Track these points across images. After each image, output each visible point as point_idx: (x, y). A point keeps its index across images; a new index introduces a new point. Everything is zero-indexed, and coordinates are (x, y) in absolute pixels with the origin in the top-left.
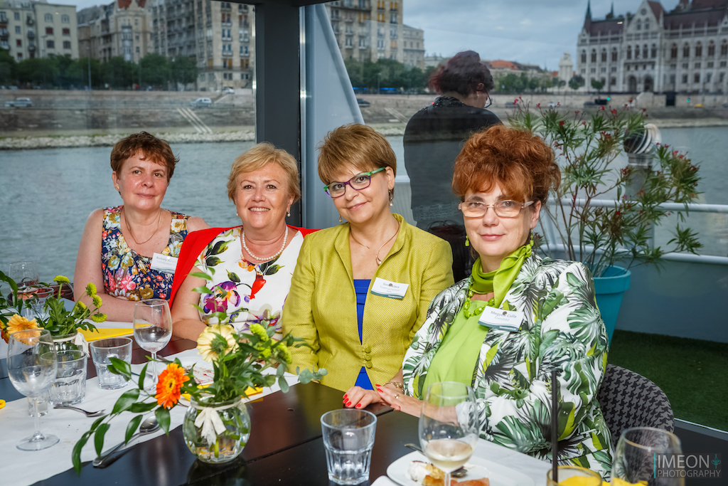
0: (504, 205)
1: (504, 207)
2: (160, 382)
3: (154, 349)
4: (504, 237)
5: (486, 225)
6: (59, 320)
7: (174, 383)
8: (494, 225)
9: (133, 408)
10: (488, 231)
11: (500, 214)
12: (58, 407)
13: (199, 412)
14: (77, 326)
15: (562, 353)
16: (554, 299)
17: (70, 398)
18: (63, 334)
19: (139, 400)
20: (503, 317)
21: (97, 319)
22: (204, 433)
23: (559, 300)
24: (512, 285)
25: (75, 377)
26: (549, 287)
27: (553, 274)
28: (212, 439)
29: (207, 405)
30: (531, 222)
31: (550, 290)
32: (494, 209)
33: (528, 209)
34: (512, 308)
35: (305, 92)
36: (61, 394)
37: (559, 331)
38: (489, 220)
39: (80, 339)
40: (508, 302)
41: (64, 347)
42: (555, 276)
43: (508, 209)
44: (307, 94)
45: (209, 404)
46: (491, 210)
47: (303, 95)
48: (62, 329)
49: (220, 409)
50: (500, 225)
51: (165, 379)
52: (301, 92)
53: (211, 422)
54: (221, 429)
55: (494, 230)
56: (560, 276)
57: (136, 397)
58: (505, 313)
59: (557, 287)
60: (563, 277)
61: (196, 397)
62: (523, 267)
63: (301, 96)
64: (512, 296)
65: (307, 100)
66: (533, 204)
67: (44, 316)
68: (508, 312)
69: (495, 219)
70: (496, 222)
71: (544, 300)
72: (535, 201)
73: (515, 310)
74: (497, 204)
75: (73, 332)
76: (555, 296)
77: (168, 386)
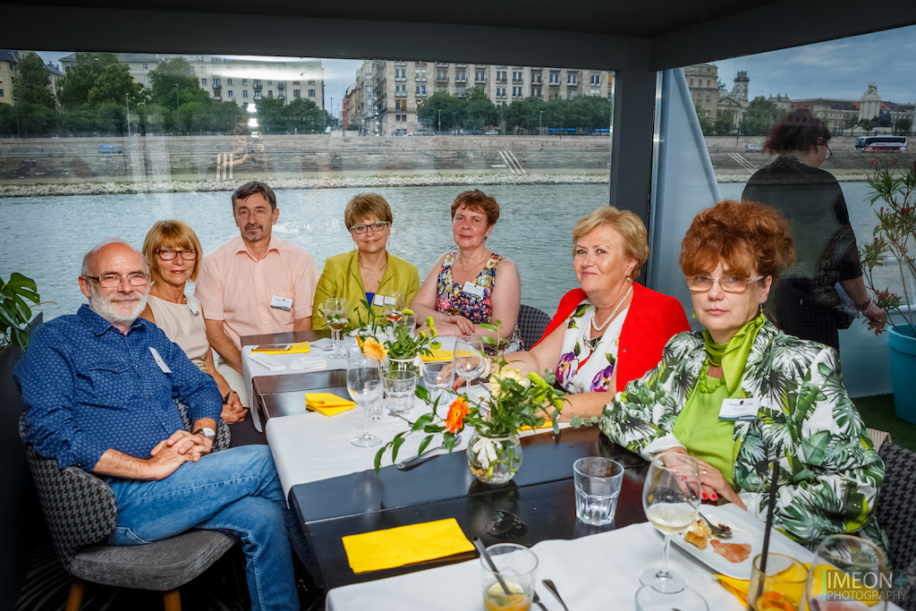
0: (731, 279)
1: (731, 282)
2: (451, 411)
3: (468, 378)
4: (728, 313)
5: (711, 300)
6: (403, 344)
7: (459, 414)
8: (719, 299)
9: (428, 429)
10: (713, 305)
11: (725, 289)
12: (392, 414)
13: (478, 439)
14: (416, 351)
15: (846, 456)
16: (809, 392)
17: (402, 409)
18: (405, 355)
19: (433, 423)
20: (741, 407)
21: (433, 346)
22: (479, 458)
23: (814, 396)
24: (744, 371)
25: (407, 393)
26: (799, 380)
27: (802, 363)
28: (485, 465)
29: (484, 436)
30: (761, 297)
31: (801, 383)
32: (720, 283)
33: (757, 284)
34: (748, 395)
35: (658, 135)
36: (395, 404)
37: (829, 432)
38: (714, 294)
39: (418, 361)
40: (744, 389)
41: (405, 366)
42: (805, 366)
43: (733, 285)
44: (660, 138)
45: (487, 435)
46: (716, 284)
47: (656, 139)
48: (405, 352)
49: (495, 441)
50: (725, 300)
51: (454, 409)
52: (655, 135)
53: (487, 450)
54: (494, 457)
55: (719, 305)
56: (811, 367)
57: (431, 420)
58: (742, 403)
59: (810, 380)
60: (814, 367)
61: (478, 428)
62: (753, 348)
63: (654, 140)
64: (747, 382)
65: (661, 144)
66: (762, 280)
67: (393, 340)
68: (745, 400)
69: (720, 293)
70: (720, 297)
71: (796, 395)
72: (765, 277)
73: (752, 397)
74: (723, 278)
75: (413, 355)
76: (809, 389)
77: (455, 415)
